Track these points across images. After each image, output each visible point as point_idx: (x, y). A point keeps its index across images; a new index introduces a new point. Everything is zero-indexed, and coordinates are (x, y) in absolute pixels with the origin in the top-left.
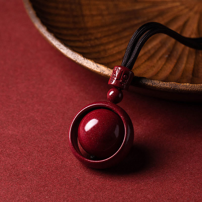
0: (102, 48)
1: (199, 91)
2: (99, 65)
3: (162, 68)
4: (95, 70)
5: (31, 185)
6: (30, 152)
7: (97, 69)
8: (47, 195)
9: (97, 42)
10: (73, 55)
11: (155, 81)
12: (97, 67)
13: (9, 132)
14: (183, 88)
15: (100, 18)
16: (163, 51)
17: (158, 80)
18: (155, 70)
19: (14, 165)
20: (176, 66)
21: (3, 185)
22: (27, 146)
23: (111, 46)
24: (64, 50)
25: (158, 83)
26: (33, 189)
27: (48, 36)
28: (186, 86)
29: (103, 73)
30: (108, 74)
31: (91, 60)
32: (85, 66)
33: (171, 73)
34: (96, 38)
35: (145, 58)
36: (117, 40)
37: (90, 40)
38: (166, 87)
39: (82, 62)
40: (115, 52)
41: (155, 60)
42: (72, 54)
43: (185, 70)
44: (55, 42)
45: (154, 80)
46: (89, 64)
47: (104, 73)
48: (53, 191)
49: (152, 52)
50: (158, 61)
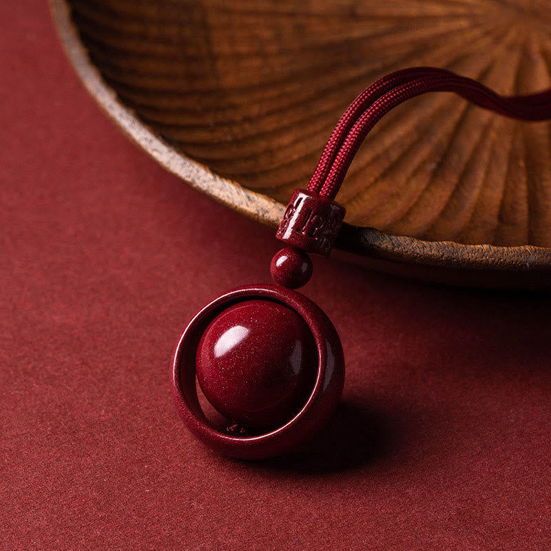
0: (263, 144)
1: (515, 265)
2: (252, 195)
3: (420, 198)
4: (244, 207)
5: (106, 459)
6: (107, 372)
7: (248, 206)
8: (148, 485)
9: (250, 129)
10: (186, 168)
11: (401, 239)
12: (247, 200)
13: (55, 318)
14: (472, 257)
15: (257, 62)
16: (424, 152)
17: (408, 236)
18: (401, 204)
19: (64, 405)
20: (457, 193)
21: (35, 456)
22: (99, 355)
23: (286, 139)
24: (161, 153)
25: (408, 244)
26: (113, 469)
27: (121, 115)
28: (480, 251)
29: (263, 215)
30: (278, 220)
31: (233, 182)
32: (217, 197)
33: (443, 214)
34: (247, 119)
35: (376, 171)
36: (301, 124)
37: (231, 123)
38: (430, 253)
39: (209, 187)
40: (295, 157)
41: (401, 178)
42: (183, 165)
43: (479, 206)
44: (138, 134)
45: (397, 235)
46: (228, 193)
47: (266, 215)
48: (164, 476)
49: (394, 155)
50: (408, 181)
